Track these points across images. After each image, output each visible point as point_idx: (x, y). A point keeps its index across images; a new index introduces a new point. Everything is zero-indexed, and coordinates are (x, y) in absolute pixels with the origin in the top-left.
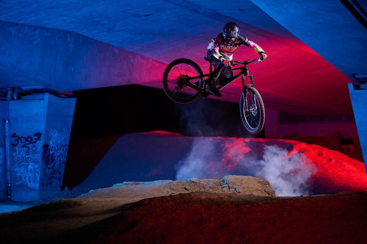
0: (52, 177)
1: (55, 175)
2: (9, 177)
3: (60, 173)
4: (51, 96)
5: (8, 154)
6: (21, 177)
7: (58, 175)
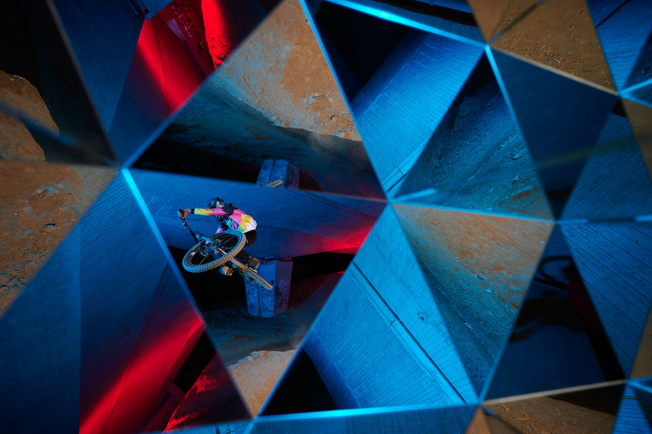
0: (281, 303)
1: (283, 302)
2: (261, 304)
3: (286, 300)
4: (278, 261)
5: (260, 292)
6: (266, 304)
7: (285, 302)
